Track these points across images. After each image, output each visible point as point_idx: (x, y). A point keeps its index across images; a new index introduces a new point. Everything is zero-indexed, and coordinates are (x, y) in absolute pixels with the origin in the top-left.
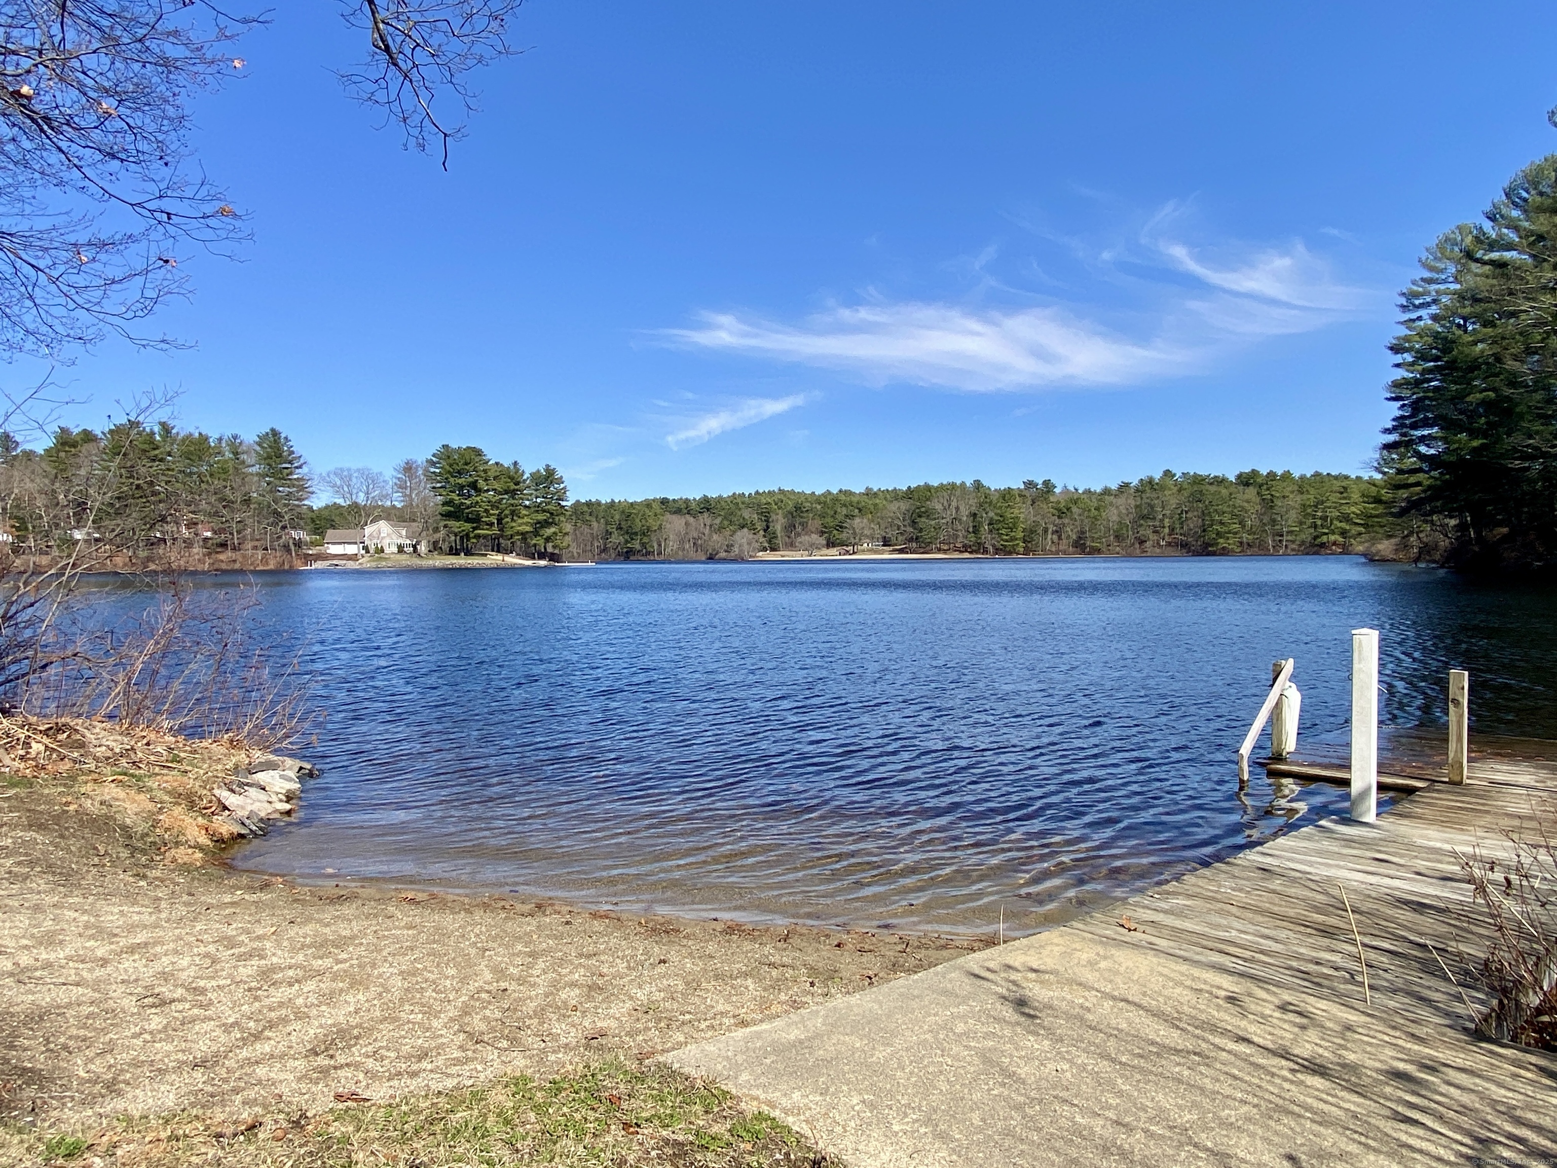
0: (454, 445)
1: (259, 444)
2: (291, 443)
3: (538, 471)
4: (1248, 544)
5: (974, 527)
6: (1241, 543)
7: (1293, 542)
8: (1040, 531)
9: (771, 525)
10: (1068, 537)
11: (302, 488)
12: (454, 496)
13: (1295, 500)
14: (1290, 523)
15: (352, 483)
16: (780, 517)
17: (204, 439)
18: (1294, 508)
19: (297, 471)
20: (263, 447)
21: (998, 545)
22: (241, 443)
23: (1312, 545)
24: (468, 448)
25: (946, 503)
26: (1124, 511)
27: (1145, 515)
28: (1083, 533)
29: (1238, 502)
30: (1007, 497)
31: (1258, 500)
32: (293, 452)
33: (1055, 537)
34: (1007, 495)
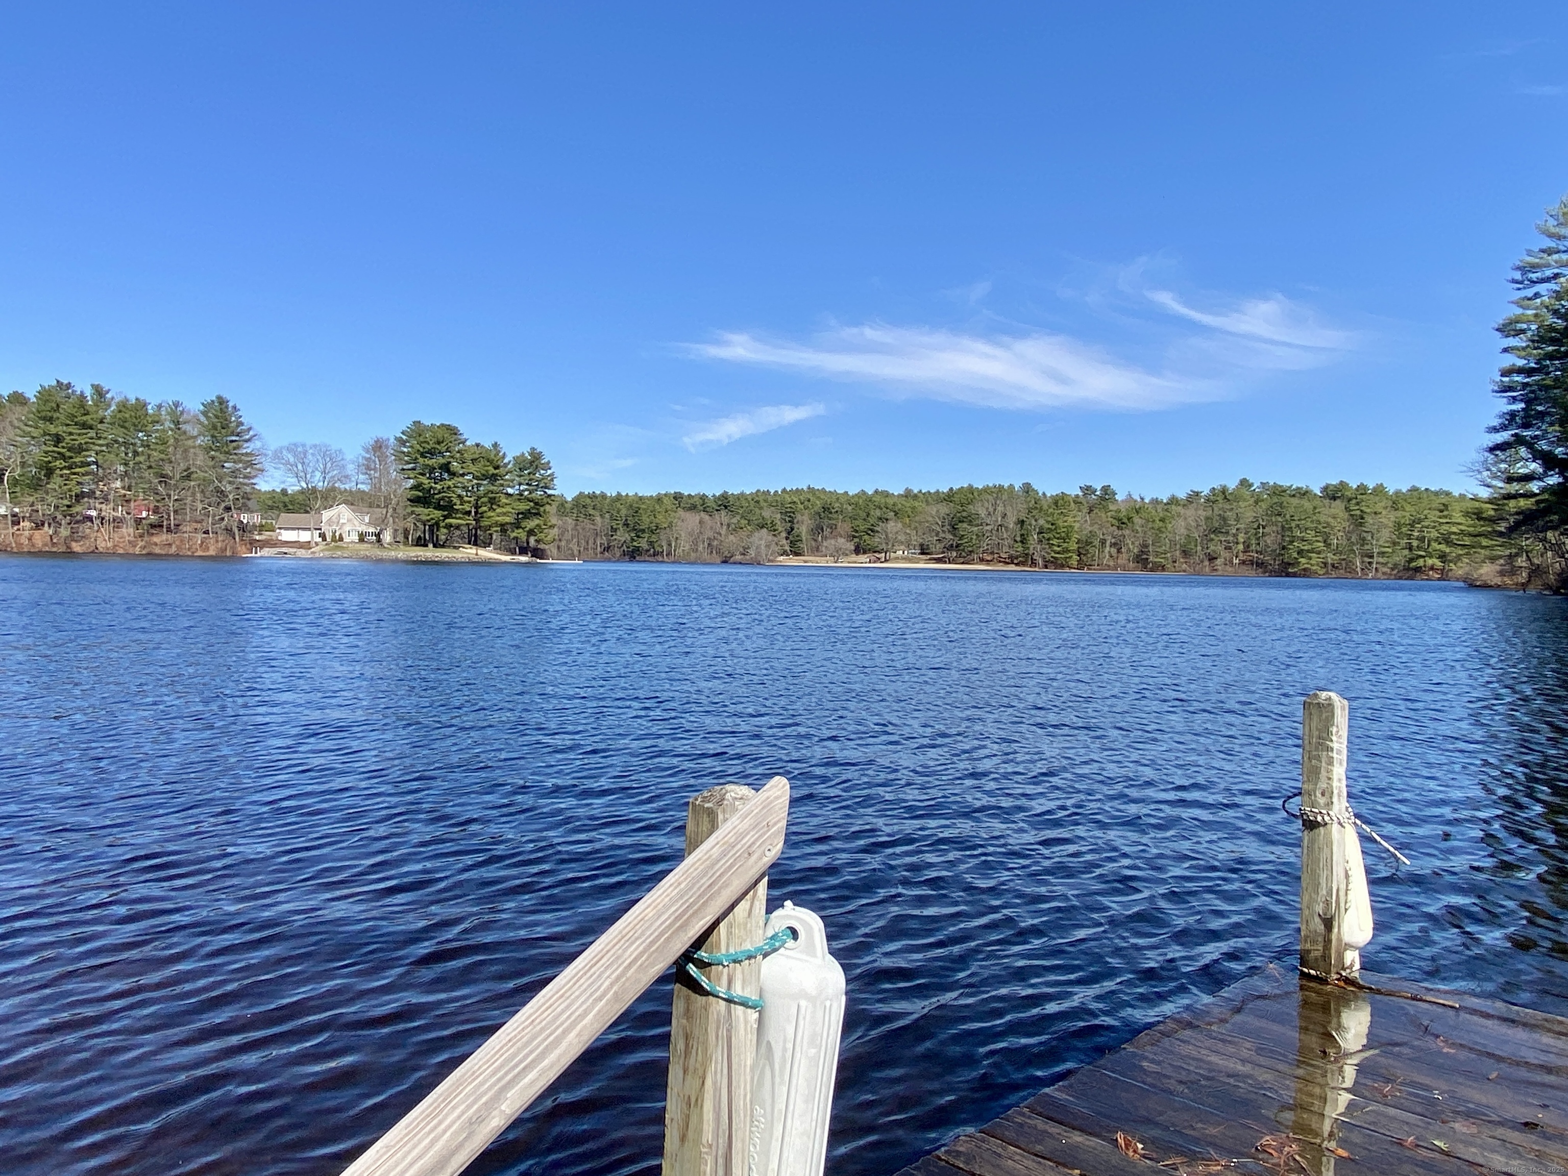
0: (427, 422)
1: (205, 413)
2: (240, 413)
3: (523, 454)
4: (1333, 565)
5: (1022, 535)
6: (1325, 564)
7: (1385, 564)
8: (1096, 543)
9: (796, 526)
10: (1129, 550)
11: (251, 464)
12: (424, 480)
13: (1389, 518)
14: (1381, 543)
15: (306, 461)
16: (806, 518)
17: (141, 405)
18: (1386, 526)
19: (246, 445)
20: (207, 417)
21: (1048, 557)
22: (182, 413)
23: (1407, 569)
24: (443, 425)
25: (991, 510)
26: (1193, 524)
27: (1217, 528)
28: (1147, 546)
29: (1323, 518)
30: (1061, 502)
31: (1346, 515)
32: (242, 424)
33: (1114, 551)
34: (1059, 501)
